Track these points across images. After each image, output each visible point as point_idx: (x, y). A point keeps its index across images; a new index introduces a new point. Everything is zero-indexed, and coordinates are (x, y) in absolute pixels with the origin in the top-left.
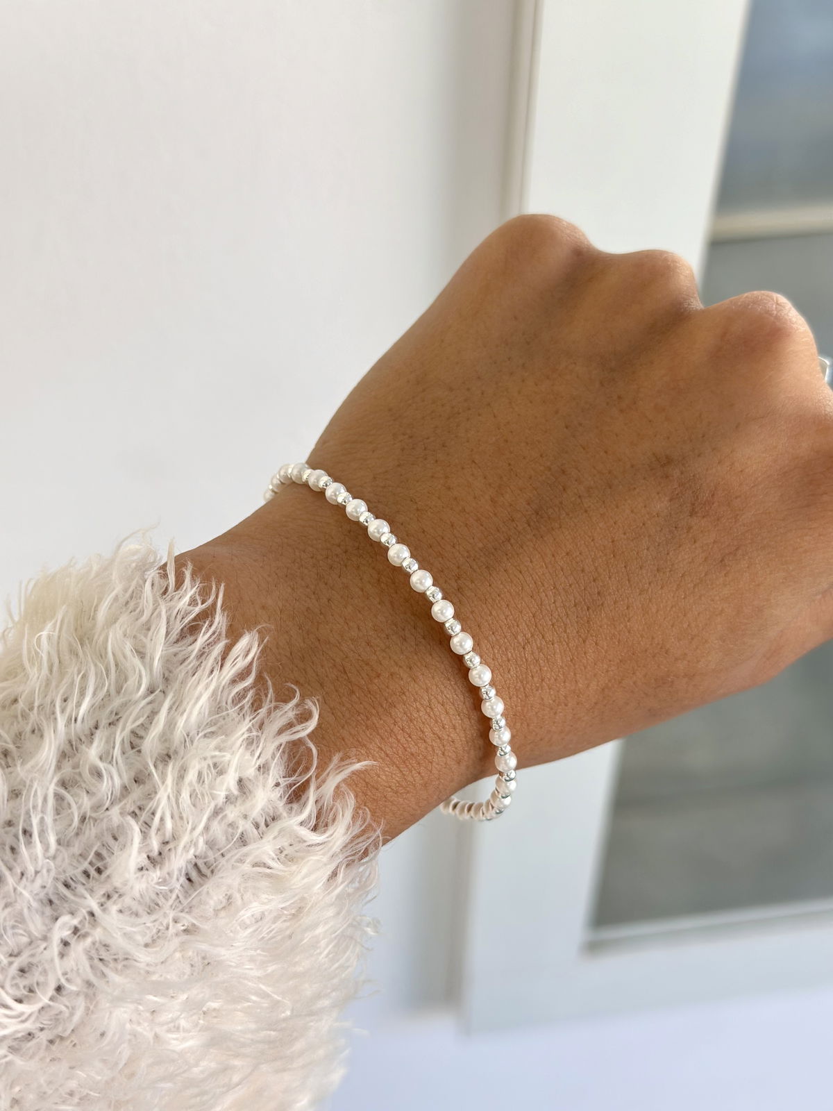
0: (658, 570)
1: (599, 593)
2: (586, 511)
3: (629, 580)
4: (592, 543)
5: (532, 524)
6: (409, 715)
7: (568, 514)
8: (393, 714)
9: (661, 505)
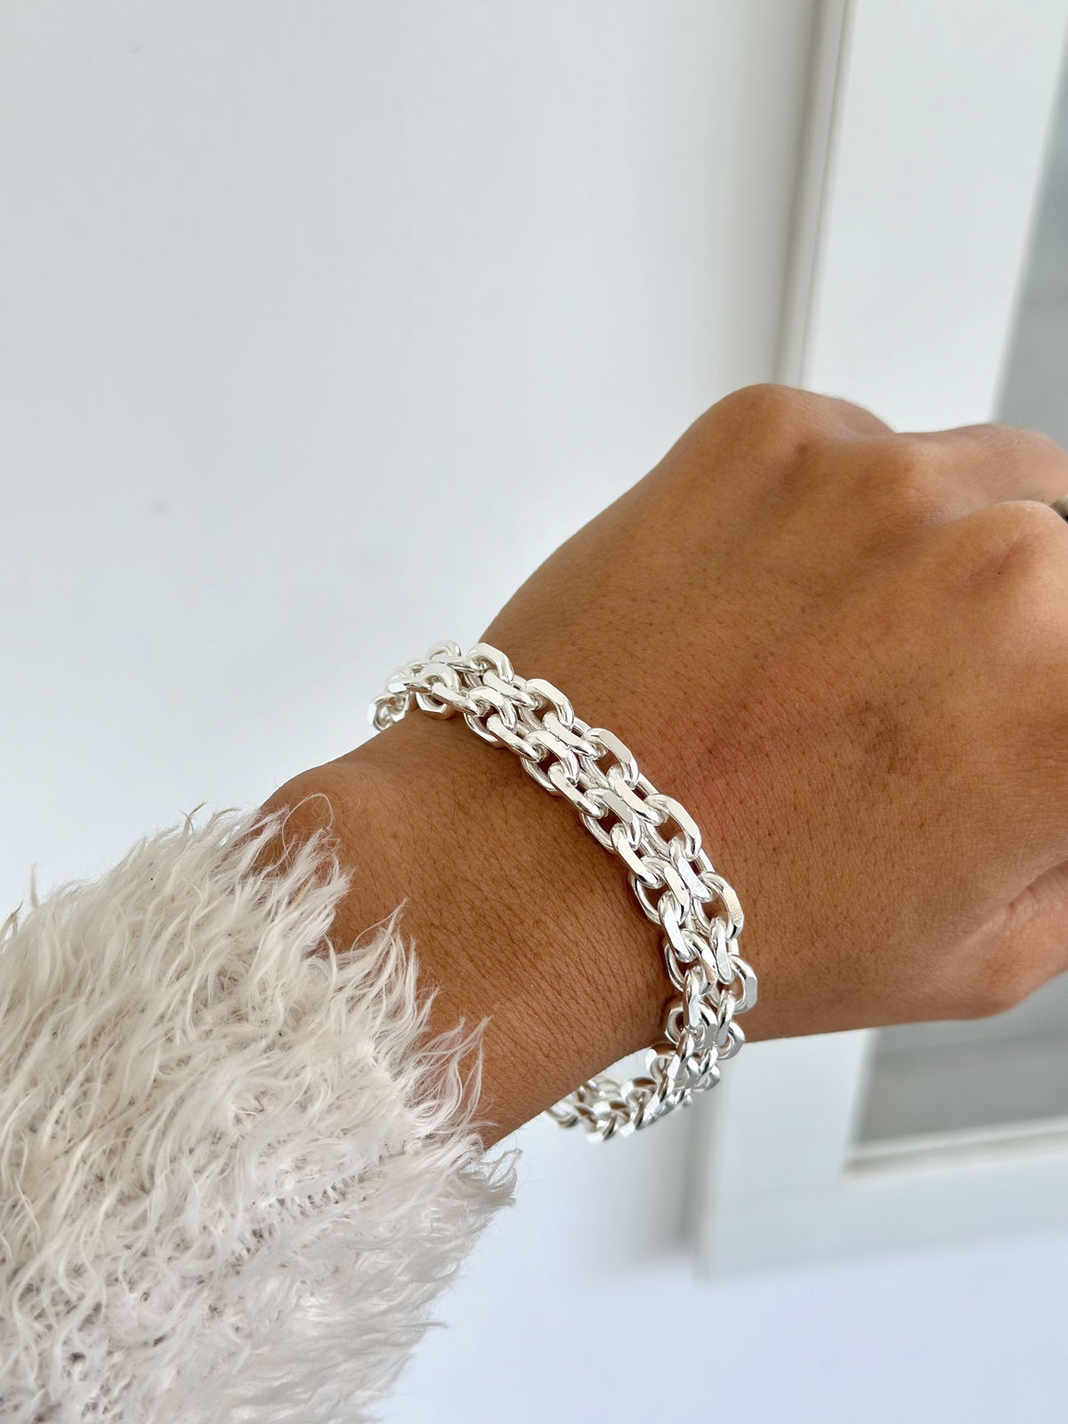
0: (846, 830)
1: (774, 849)
2: (767, 755)
3: (811, 839)
4: (771, 792)
5: (703, 764)
6: (558, 969)
7: (745, 757)
8: (539, 966)
9: (852, 755)
